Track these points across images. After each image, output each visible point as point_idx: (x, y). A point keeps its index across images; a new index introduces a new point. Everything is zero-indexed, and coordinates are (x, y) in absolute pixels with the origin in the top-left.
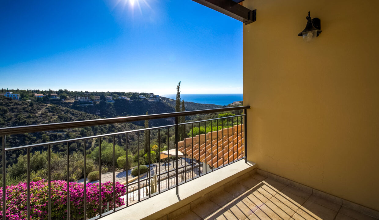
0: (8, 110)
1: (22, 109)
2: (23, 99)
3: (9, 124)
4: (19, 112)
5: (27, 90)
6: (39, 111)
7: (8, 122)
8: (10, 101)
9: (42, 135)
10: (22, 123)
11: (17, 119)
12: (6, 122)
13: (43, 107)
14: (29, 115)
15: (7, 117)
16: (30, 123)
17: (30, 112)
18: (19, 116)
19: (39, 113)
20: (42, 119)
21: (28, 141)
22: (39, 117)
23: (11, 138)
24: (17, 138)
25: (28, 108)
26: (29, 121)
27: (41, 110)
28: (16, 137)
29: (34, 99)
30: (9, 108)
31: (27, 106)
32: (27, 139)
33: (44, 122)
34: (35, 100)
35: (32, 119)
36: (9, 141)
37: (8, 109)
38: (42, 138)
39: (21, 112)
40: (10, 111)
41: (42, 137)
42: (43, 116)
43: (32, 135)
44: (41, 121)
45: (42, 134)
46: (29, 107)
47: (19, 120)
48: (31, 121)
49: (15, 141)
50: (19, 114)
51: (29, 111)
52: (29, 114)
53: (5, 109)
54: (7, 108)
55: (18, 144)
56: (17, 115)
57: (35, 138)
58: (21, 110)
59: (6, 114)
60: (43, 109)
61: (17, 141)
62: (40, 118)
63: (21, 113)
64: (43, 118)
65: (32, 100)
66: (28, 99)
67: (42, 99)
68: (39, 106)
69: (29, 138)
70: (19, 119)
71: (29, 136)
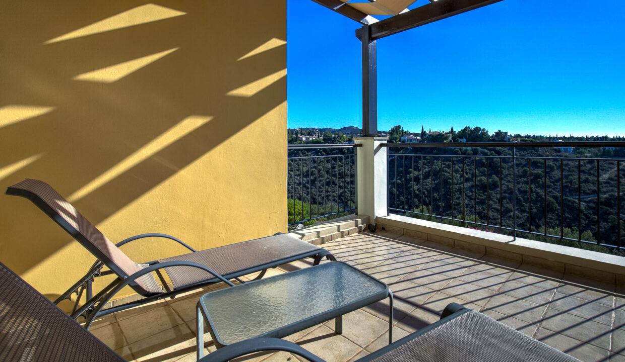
0: (555, 167)
1: (575, 167)
2: (578, 151)
3: (557, 188)
4: (571, 172)
5: (585, 137)
6: (605, 174)
7: (555, 185)
8: (559, 154)
9: (610, 217)
10: (574, 188)
11: (568, 182)
12: (552, 184)
13: (612, 166)
14: (587, 178)
15: (554, 177)
16: (589, 191)
17: (587, 174)
18: (571, 177)
19: (604, 176)
20: (611, 188)
21: (585, 220)
22: (605, 183)
23: (559, 209)
24: (567, 212)
25: (585, 166)
26: (586, 187)
27: (608, 171)
28: (567, 210)
29: (597, 151)
30: (557, 163)
31: (584, 163)
32: (582, 216)
33: (613, 193)
34: (599, 154)
35: (591, 185)
36: (556, 212)
37: (556, 165)
38: (609, 222)
39: (574, 171)
40: (557, 169)
41: (609, 220)
42: (612, 182)
43: (592, 213)
44: (607, 192)
45: (609, 215)
46: (587, 166)
47: (571, 184)
48: (590, 188)
49: (565, 214)
50: (570, 175)
51: (586, 171)
52: (587, 176)
53: (551, 165)
54: (554, 164)
55: (568, 220)
56: (567, 175)
57: (595, 218)
58: (575, 169)
59: (553, 173)
60: (613, 170)
61: (567, 215)
62: (607, 185)
63: (574, 173)
64: (612, 186)
65: (592, 153)
66: (587, 152)
67: (612, 153)
68: (606, 165)
69: (585, 215)
70: (571, 182)
71: (585, 212)
